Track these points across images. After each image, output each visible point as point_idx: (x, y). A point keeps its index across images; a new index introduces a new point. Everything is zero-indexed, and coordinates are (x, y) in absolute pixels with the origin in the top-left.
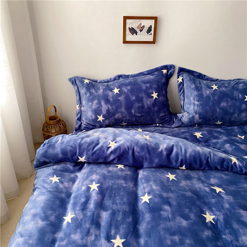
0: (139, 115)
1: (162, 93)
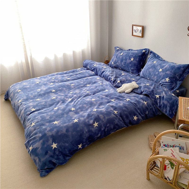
0: (124, 66)
1: (136, 59)
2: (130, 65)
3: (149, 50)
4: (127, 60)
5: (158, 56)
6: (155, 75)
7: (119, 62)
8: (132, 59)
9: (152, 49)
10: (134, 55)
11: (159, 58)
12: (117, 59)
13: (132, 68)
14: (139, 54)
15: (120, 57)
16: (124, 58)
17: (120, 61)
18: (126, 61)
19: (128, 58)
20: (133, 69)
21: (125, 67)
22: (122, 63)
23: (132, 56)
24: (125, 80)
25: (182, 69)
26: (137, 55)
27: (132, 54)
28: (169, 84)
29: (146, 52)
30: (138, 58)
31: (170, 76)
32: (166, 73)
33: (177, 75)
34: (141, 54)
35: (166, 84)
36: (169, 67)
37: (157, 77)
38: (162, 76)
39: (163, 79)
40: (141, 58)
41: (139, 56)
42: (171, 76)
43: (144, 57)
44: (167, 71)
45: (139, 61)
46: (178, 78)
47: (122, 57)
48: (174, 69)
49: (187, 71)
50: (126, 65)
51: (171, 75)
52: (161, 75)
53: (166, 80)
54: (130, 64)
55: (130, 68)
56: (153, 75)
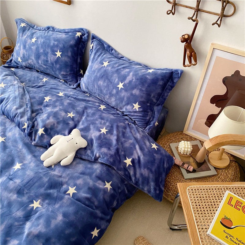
1: (66, 54)
2: (58, 66)
3: (88, 33)
4: (49, 55)
5: (109, 46)
6: (111, 95)
7: (33, 58)
8: (59, 54)
9: (94, 31)
10: (60, 46)
11: (112, 51)
12: (26, 52)
13: (62, 73)
14: (71, 41)
15: (32, 47)
16: (42, 51)
17: (35, 58)
18: (47, 58)
19: (49, 51)
20: (65, 74)
21: (47, 69)
22: (40, 62)
23: (57, 46)
24: (54, 124)
25: (161, 83)
26: (66, 46)
27: (56, 43)
28: (140, 116)
29: (83, 37)
30: (69, 51)
31: (141, 100)
32: (132, 94)
33: (152, 96)
34: (75, 41)
35: (136, 114)
36: (135, 79)
37: (115, 100)
38: (125, 99)
39: (127, 104)
40: (76, 49)
41: (71, 46)
42: (143, 100)
43: (80, 46)
44: (133, 88)
45: (73, 56)
46: (155, 101)
47: (36, 48)
48: (146, 85)
49: (169, 85)
50: (48, 66)
51: (142, 97)
52: (124, 96)
53: (134, 106)
54: (56, 64)
55: (58, 71)
56: (107, 94)
